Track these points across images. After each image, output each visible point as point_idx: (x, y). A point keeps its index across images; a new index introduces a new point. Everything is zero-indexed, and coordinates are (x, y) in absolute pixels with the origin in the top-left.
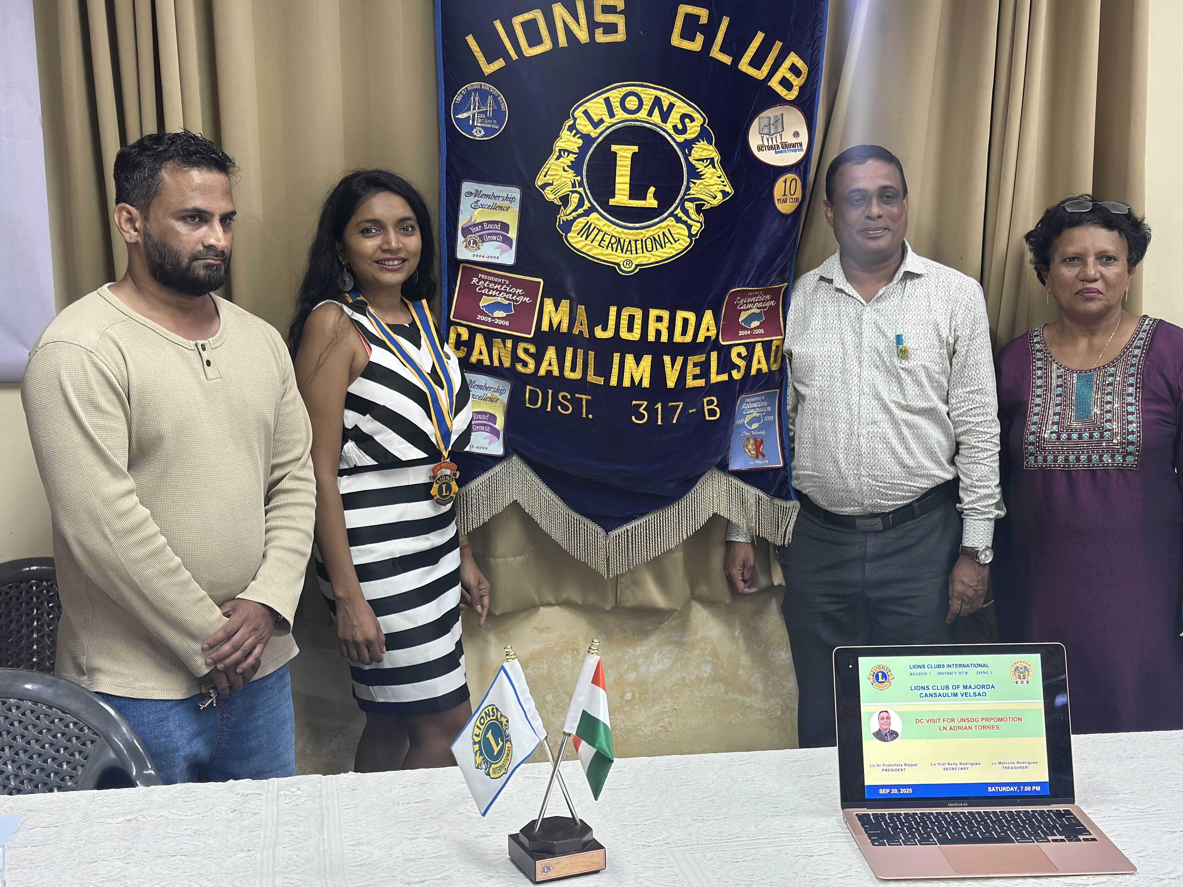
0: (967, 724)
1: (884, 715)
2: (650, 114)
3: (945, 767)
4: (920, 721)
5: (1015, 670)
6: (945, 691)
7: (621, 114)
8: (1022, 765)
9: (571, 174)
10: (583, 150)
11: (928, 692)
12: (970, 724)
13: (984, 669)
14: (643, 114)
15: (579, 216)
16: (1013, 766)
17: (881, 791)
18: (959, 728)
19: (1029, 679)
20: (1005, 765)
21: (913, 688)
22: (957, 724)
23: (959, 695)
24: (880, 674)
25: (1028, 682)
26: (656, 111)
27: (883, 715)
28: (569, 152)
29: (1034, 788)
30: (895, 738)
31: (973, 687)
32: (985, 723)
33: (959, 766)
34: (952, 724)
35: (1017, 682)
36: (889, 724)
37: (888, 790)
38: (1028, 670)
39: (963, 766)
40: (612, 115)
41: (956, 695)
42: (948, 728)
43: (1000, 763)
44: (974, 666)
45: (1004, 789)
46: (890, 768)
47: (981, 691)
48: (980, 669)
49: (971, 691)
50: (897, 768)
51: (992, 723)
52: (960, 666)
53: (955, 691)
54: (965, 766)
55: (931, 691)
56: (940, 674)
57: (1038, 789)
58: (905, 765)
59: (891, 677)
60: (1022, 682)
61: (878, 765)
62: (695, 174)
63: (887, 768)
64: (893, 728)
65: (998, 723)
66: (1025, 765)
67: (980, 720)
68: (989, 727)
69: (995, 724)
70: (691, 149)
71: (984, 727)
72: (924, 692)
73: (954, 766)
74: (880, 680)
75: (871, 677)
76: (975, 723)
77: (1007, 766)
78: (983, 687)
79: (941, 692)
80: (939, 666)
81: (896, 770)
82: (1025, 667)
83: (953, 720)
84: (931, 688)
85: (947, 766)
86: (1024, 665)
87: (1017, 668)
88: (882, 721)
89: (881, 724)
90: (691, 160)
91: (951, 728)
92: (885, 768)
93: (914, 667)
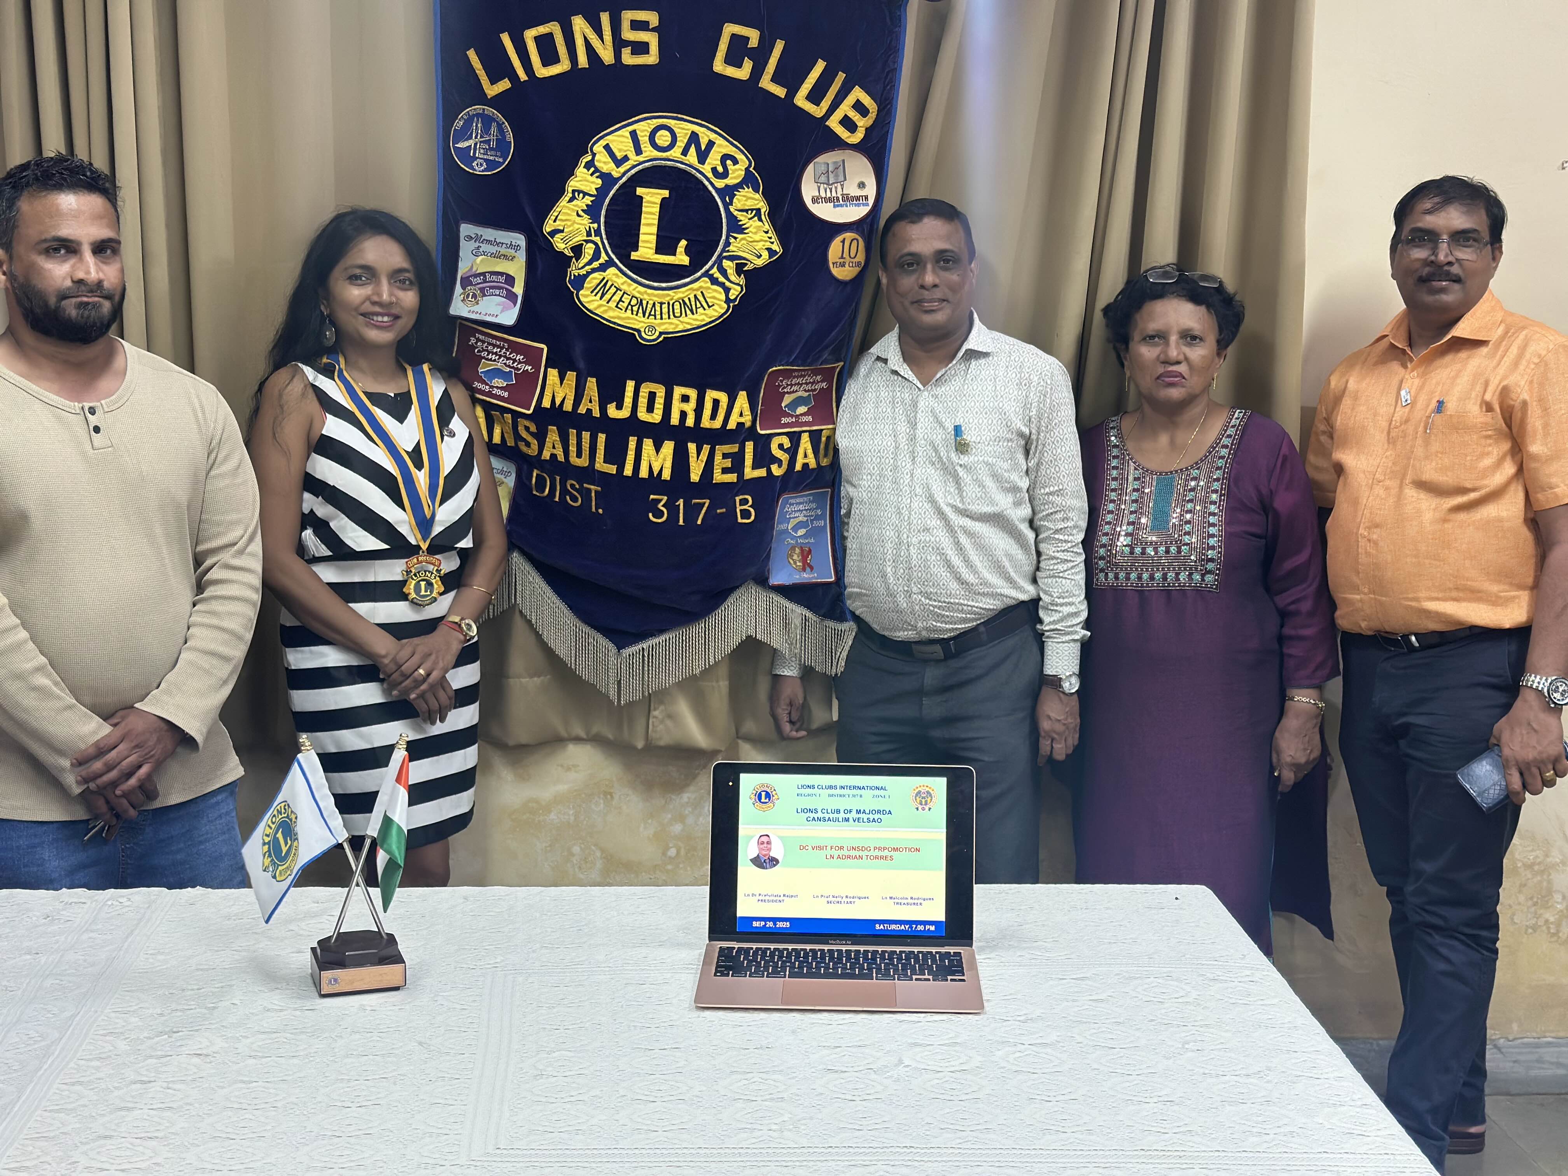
0: (857, 853)
1: (765, 839)
2: (685, 152)
3: (829, 899)
4: (804, 848)
5: (917, 795)
6: (836, 815)
7: (649, 152)
8: (916, 901)
9: (586, 220)
10: (602, 192)
11: (816, 816)
12: (861, 853)
13: (882, 792)
14: (676, 153)
15: (594, 271)
16: (906, 901)
17: (755, 924)
18: (849, 857)
19: (931, 805)
20: (896, 901)
21: (799, 811)
22: (846, 853)
23: (851, 820)
24: (763, 794)
25: (930, 809)
26: (693, 149)
27: (763, 839)
28: (585, 194)
29: (927, 927)
30: (775, 865)
31: (867, 812)
32: (877, 853)
33: (844, 899)
34: (841, 853)
35: (917, 809)
36: (770, 850)
37: (763, 923)
38: (931, 795)
39: (849, 900)
40: (638, 151)
41: (847, 820)
42: (835, 857)
43: (891, 898)
44: (871, 788)
45: (893, 927)
46: (767, 898)
47: (876, 816)
48: (877, 792)
49: (865, 816)
50: (775, 899)
51: (886, 853)
52: (854, 787)
53: (847, 816)
54: (852, 900)
55: (820, 815)
56: (832, 796)
57: (933, 928)
58: (784, 895)
59: (776, 797)
60: (923, 809)
61: (753, 895)
62: (736, 227)
63: (763, 898)
64: (773, 854)
65: (892, 853)
66: (919, 902)
67: (872, 849)
68: (882, 858)
69: (889, 854)
70: (732, 197)
71: (876, 857)
72: (812, 815)
73: (839, 899)
74: (763, 800)
75: (753, 796)
76: (866, 853)
77: (899, 901)
78: (879, 812)
79: (831, 816)
80: (831, 787)
81: (773, 901)
82: (928, 792)
83: (842, 848)
84: (819, 811)
85: (831, 899)
86: (927, 789)
87: (919, 792)
88: (762, 846)
89: (760, 849)
90: (732, 209)
91: (839, 857)
92: (761, 898)
93: (802, 786)
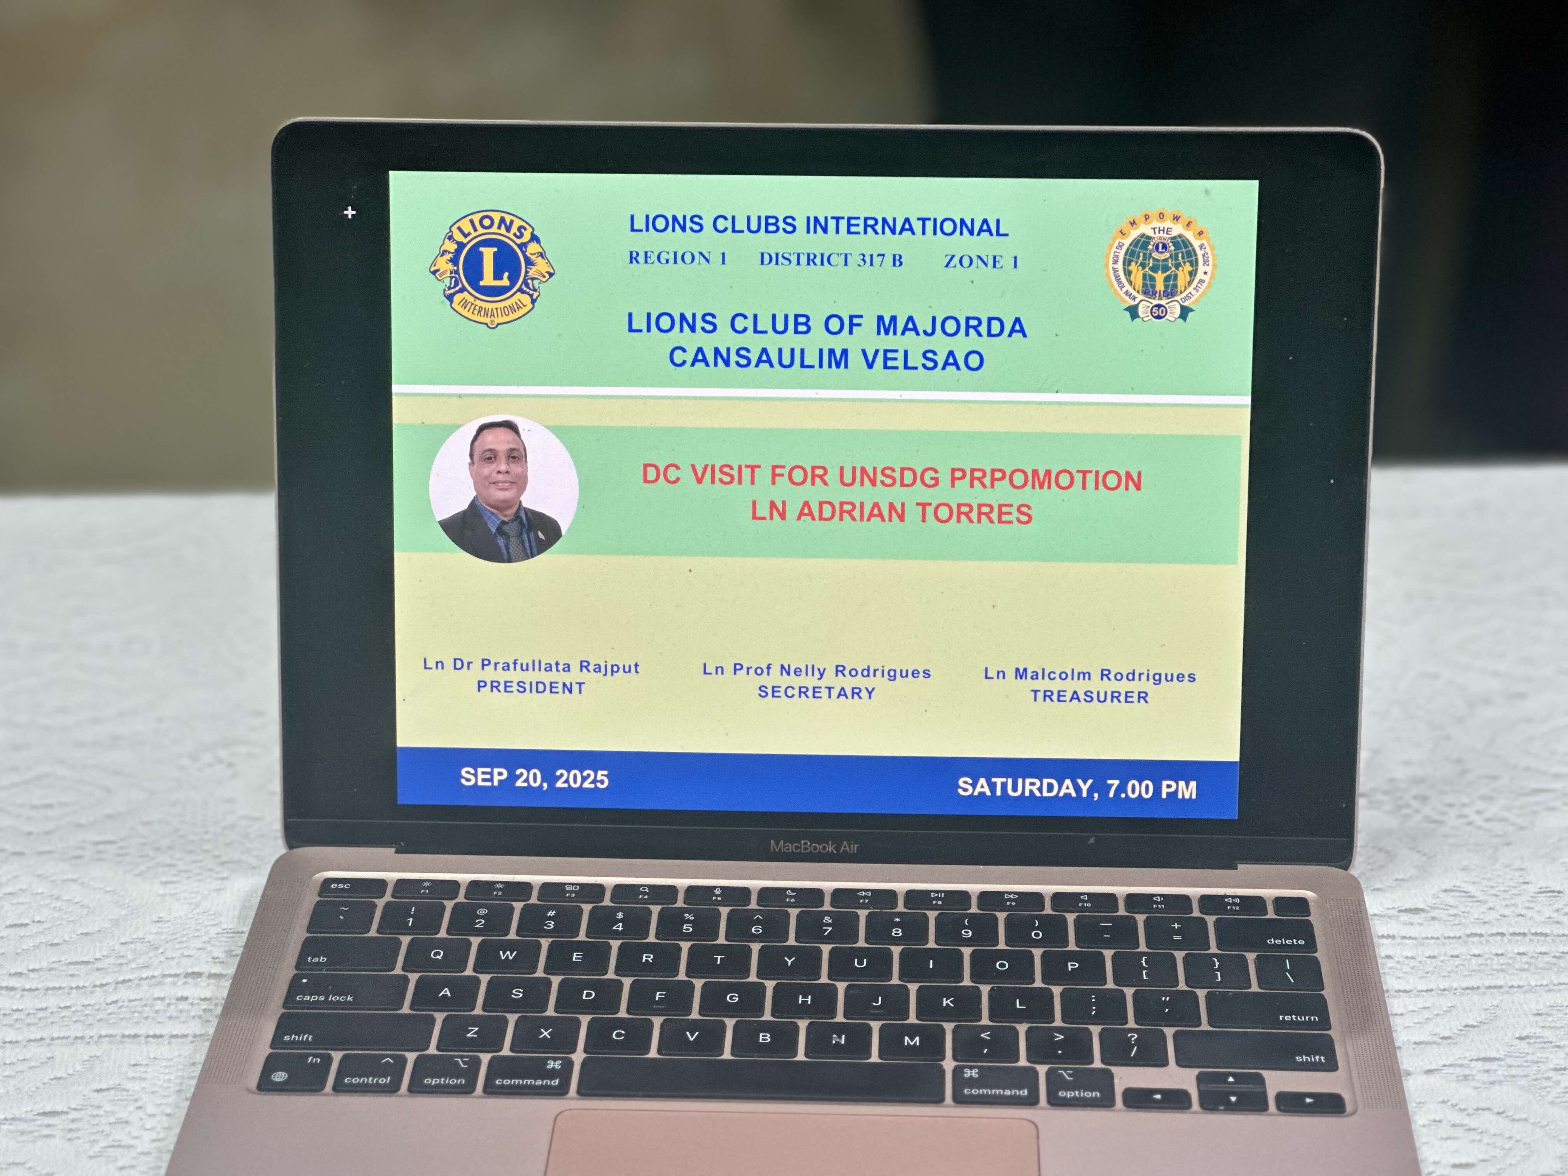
0: (884, 496)
1: (499, 441)
3: (768, 681)
4: (662, 473)
5: (1131, 255)
6: (790, 341)
8: (1123, 686)
11: (708, 343)
12: (897, 495)
13: (984, 244)
16: (1081, 687)
17: (470, 777)
18: (845, 510)
19: (1192, 295)
20: (1042, 685)
21: (639, 322)
22: (836, 493)
23: (855, 358)
24: (488, 254)
25: (1185, 312)
27: (491, 439)
29: (1167, 787)
30: (542, 547)
31: (924, 324)
32: (963, 493)
33: (830, 678)
34: (814, 493)
35: (1133, 311)
36: (520, 483)
37: (500, 774)
38: (1191, 256)
39: (848, 683)
41: (839, 359)
42: (792, 511)
43: (1020, 674)
44: (938, 227)
45: (1030, 786)
46: (514, 676)
47: (961, 345)
48: (963, 244)
49: (915, 344)
50: (547, 677)
51: (1002, 493)
52: (870, 224)
53: (838, 343)
54: (860, 682)
55: (724, 339)
56: (775, 259)
57: (1188, 790)
58: (584, 665)
59: (541, 266)
60: (1159, 313)
61: (459, 664)
63: (501, 676)
65: (1028, 495)
66: (1136, 687)
67: (945, 478)
68: (984, 512)
69: (1016, 498)
71: (961, 512)
72: (691, 341)
73: (810, 682)
74: (488, 280)
75: (444, 265)
76: (920, 493)
77: (1055, 686)
78: (972, 325)
79: (772, 341)
80: (769, 224)
81: (538, 688)
82: (1181, 243)
83: (817, 474)
84: (724, 323)
85: (775, 678)
86: (1177, 230)
87: (1143, 242)
89: (481, 482)
91: (805, 511)
92: (489, 674)
93: (650, 223)
